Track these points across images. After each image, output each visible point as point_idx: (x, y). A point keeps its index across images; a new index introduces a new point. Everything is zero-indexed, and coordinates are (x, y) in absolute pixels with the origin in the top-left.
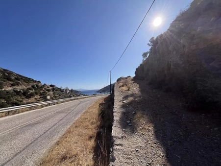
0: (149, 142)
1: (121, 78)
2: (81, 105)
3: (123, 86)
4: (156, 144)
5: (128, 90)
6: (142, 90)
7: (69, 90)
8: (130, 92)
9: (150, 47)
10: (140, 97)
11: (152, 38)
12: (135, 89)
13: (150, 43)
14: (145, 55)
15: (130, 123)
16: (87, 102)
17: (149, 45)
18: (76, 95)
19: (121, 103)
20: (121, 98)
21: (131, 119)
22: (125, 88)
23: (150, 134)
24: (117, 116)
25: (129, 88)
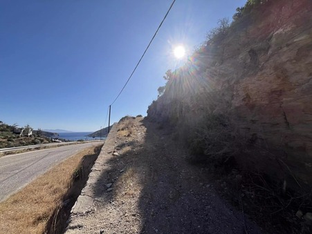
0: (126, 215)
1: (126, 117)
2: (47, 158)
3: (123, 129)
4: (134, 215)
5: (129, 136)
6: (148, 137)
7: (34, 132)
8: (130, 139)
9: (166, 81)
10: (141, 146)
11: (169, 71)
12: (139, 134)
13: (166, 75)
14: (160, 90)
15: (110, 187)
16: (61, 153)
17: (166, 79)
18: (47, 140)
19: (110, 156)
20: (112, 148)
21: (115, 180)
22: (125, 133)
23: (133, 201)
24: (93, 178)
25: (131, 133)
